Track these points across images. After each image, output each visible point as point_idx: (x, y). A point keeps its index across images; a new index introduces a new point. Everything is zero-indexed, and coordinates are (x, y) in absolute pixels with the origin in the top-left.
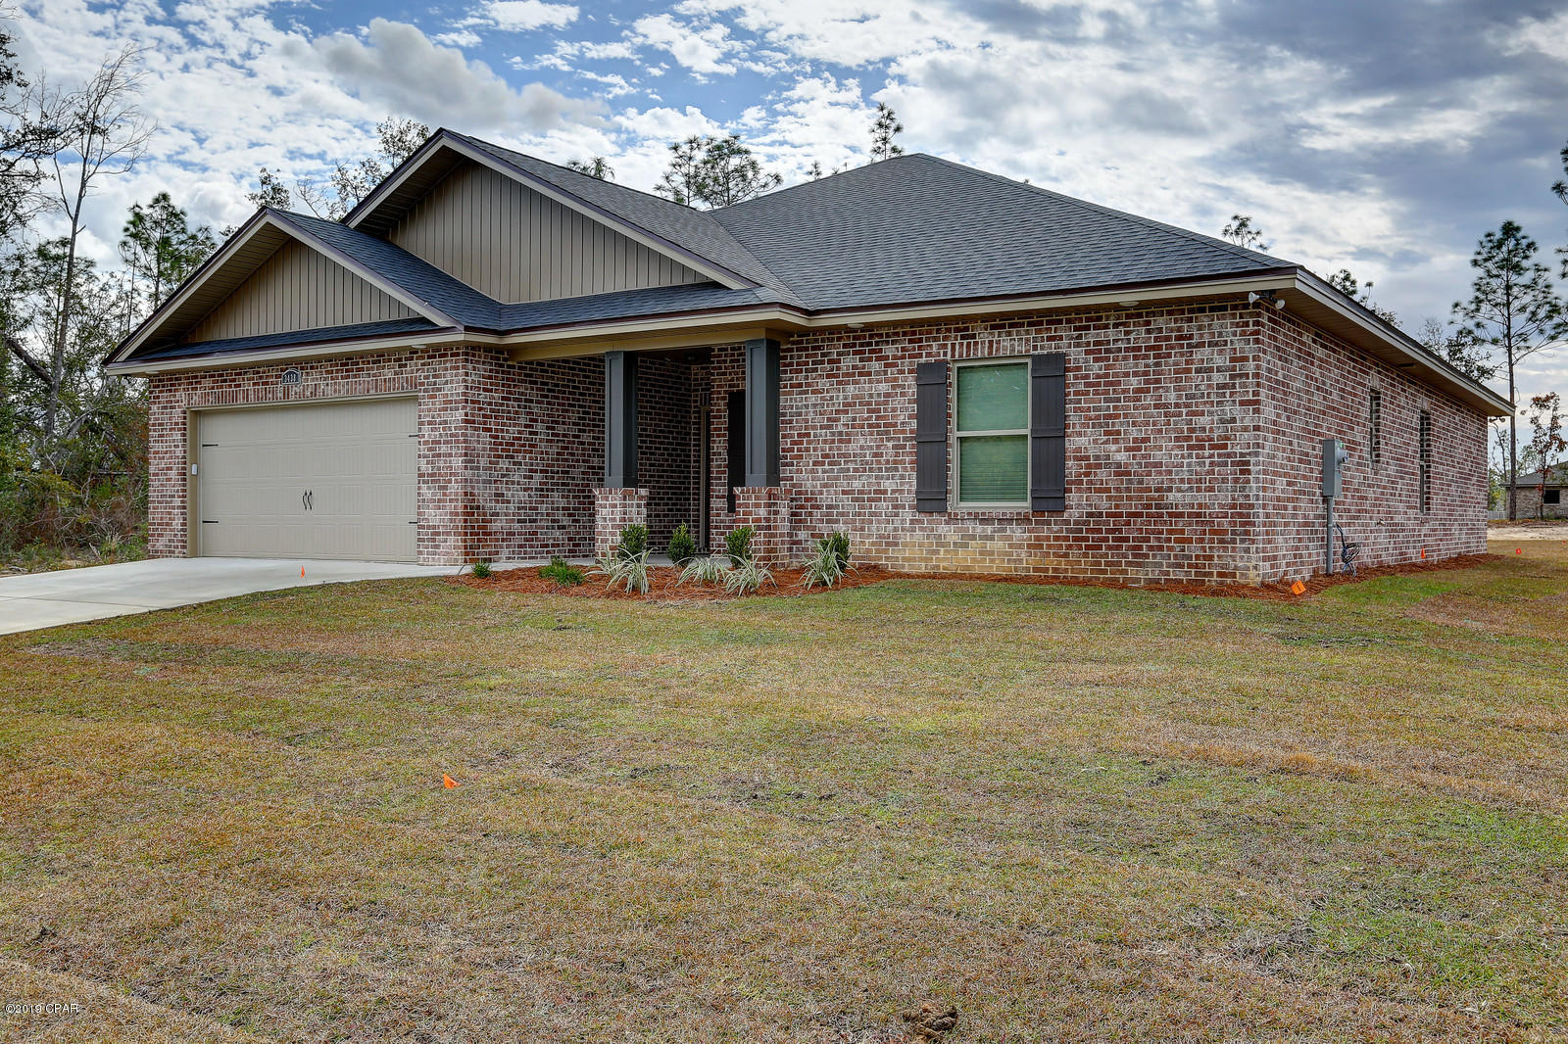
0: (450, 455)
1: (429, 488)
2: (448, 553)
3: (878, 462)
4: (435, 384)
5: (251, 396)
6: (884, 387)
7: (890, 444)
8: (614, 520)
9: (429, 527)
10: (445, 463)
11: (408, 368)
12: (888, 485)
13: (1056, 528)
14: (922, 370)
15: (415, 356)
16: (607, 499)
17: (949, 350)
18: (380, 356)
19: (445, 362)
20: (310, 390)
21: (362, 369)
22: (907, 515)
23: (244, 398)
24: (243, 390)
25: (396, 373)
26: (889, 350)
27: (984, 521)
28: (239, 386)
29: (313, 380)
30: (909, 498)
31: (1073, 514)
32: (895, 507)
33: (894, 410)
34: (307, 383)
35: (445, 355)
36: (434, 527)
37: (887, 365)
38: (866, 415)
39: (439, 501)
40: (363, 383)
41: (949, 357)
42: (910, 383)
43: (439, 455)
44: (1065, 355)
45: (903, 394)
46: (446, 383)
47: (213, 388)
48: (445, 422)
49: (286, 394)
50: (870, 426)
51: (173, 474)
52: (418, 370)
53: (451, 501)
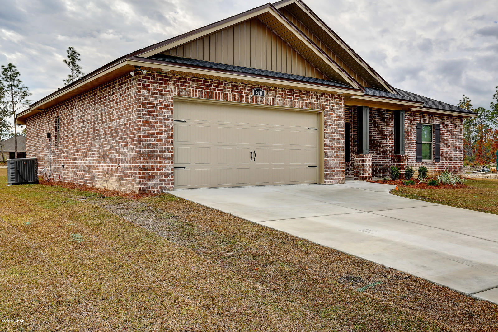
0: (339, 139)
1: (330, 152)
2: (338, 179)
3: (409, 148)
4: (332, 109)
5: (230, 98)
6: (410, 128)
7: (411, 143)
8: (369, 165)
9: (330, 168)
10: (337, 142)
11: (321, 100)
12: (411, 155)
13: (438, 166)
14: (417, 124)
15: (324, 95)
16: (367, 157)
17: (421, 120)
18: (307, 92)
19: (336, 101)
20: (269, 101)
21: (299, 96)
22: (414, 163)
23: (225, 98)
24: (225, 94)
25: (315, 101)
26: (411, 118)
27: (427, 164)
28: (222, 90)
29: (272, 96)
30: (415, 158)
31: (441, 163)
32: (412, 161)
33: (412, 134)
34: (268, 97)
35: (337, 98)
36: (333, 168)
37: (411, 122)
38: (406, 135)
39: (335, 157)
40: (299, 103)
41: (421, 122)
42: (415, 127)
43: (334, 139)
44: (439, 125)
45: (413, 130)
46: (337, 109)
47: (200, 88)
48: (337, 125)
49: (255, 100)
50: (407, 138)
51: (164, 137)
52: (325, 102)
53: (339, 157)
